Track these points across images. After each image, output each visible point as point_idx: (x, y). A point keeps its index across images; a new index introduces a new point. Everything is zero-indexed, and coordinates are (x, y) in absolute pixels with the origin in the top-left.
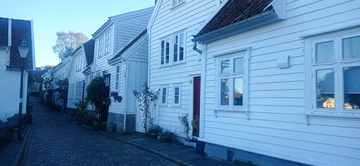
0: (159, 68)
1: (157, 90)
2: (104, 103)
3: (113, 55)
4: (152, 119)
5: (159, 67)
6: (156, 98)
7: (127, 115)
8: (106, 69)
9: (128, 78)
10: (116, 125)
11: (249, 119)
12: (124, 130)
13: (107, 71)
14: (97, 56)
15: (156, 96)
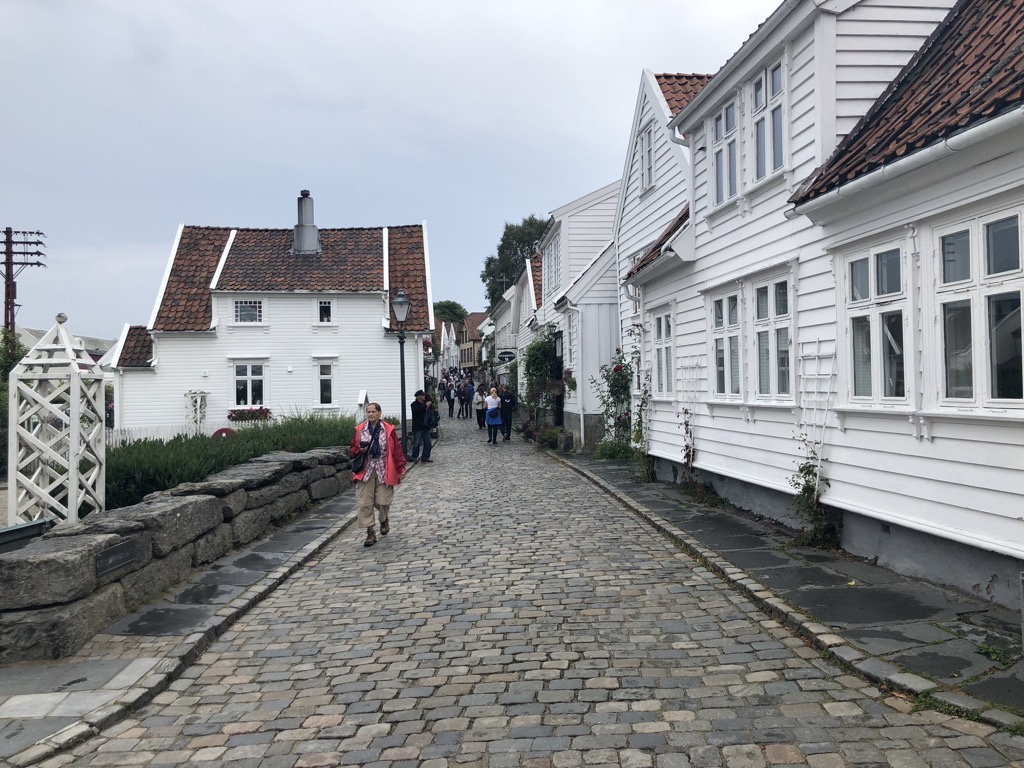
3: (564, 290)
5: (631, 316)
7: (585, 416)
8: (555, 321)
10: (572, 437)
12: (582, 445)
13: (558, 323)
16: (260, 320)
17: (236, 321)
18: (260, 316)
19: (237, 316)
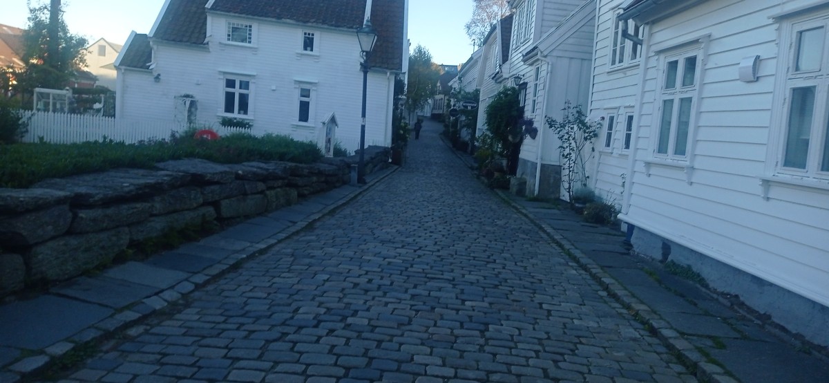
0: (608, 73)
1: (598, 119)
2: (510, 138)
3: (533, 43)
4: (588, 177)
5: (607, 71)
6: (596, 135)
7: (543, 166)
8: (522, 73)
9: (549, 91)
10: (526, 183)
11: (691, 183)
12: (536, 192)
13: (523, 75)
14: (514, 47)
15: (595, 131)
16: (250, 42)
17: (229, 40)
18: (250, 38)
19: (229, 35)
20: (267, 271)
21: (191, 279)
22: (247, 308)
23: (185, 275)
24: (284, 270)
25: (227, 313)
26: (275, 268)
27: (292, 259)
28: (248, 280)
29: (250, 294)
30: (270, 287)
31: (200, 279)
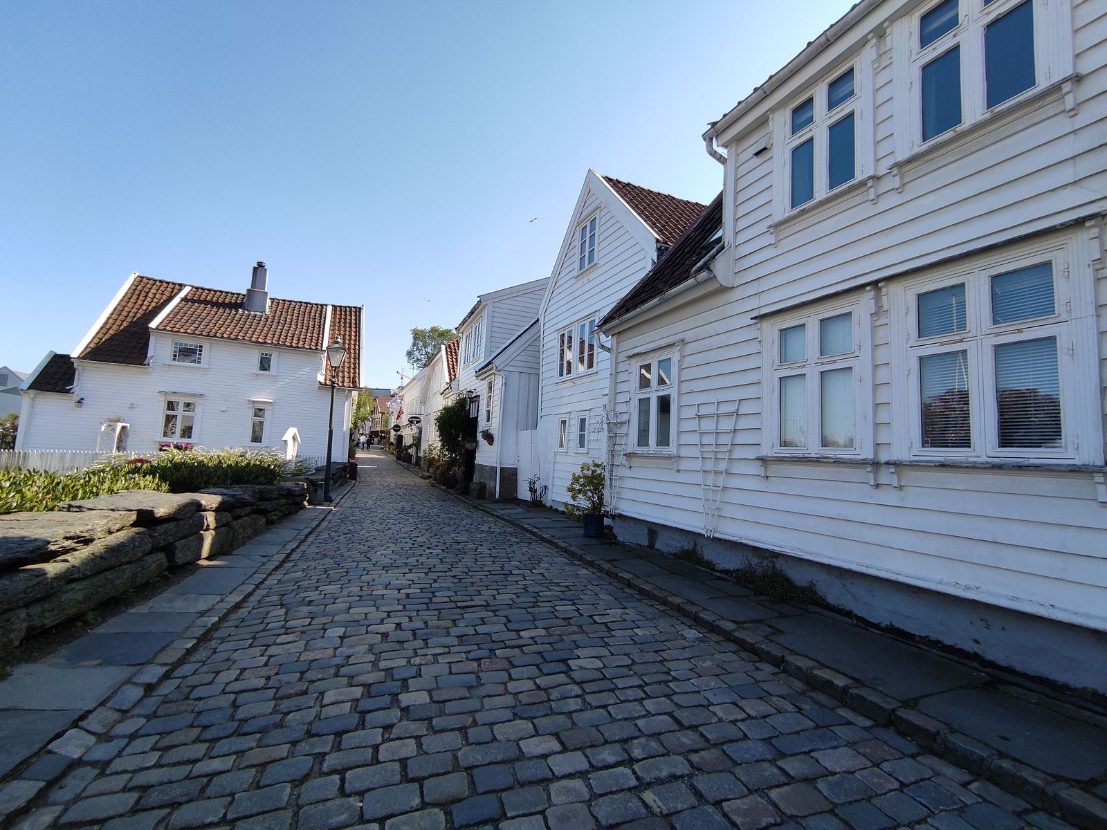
0: (557, 383)
2: (467, 446)
3: (484, 361)
7: (502, 469)
9: (504, 401)
10: (485, 486)
12: (497, 496)
13: (475, 389)
14: (462, 366)
16: (199, 362)
17: (174, 360)
18: (199, 358)
19: (175, 356)
20: (254, 638)
21: (135, 680)
22: (240, 714)
23: (126, 672)
24: (278, 632)
25: (208, 735)
26: (264, 630)
27: (283, 611)
28: (228, 660)
29: (238, 686)
30: (266, 664)
31: (152, 673)
